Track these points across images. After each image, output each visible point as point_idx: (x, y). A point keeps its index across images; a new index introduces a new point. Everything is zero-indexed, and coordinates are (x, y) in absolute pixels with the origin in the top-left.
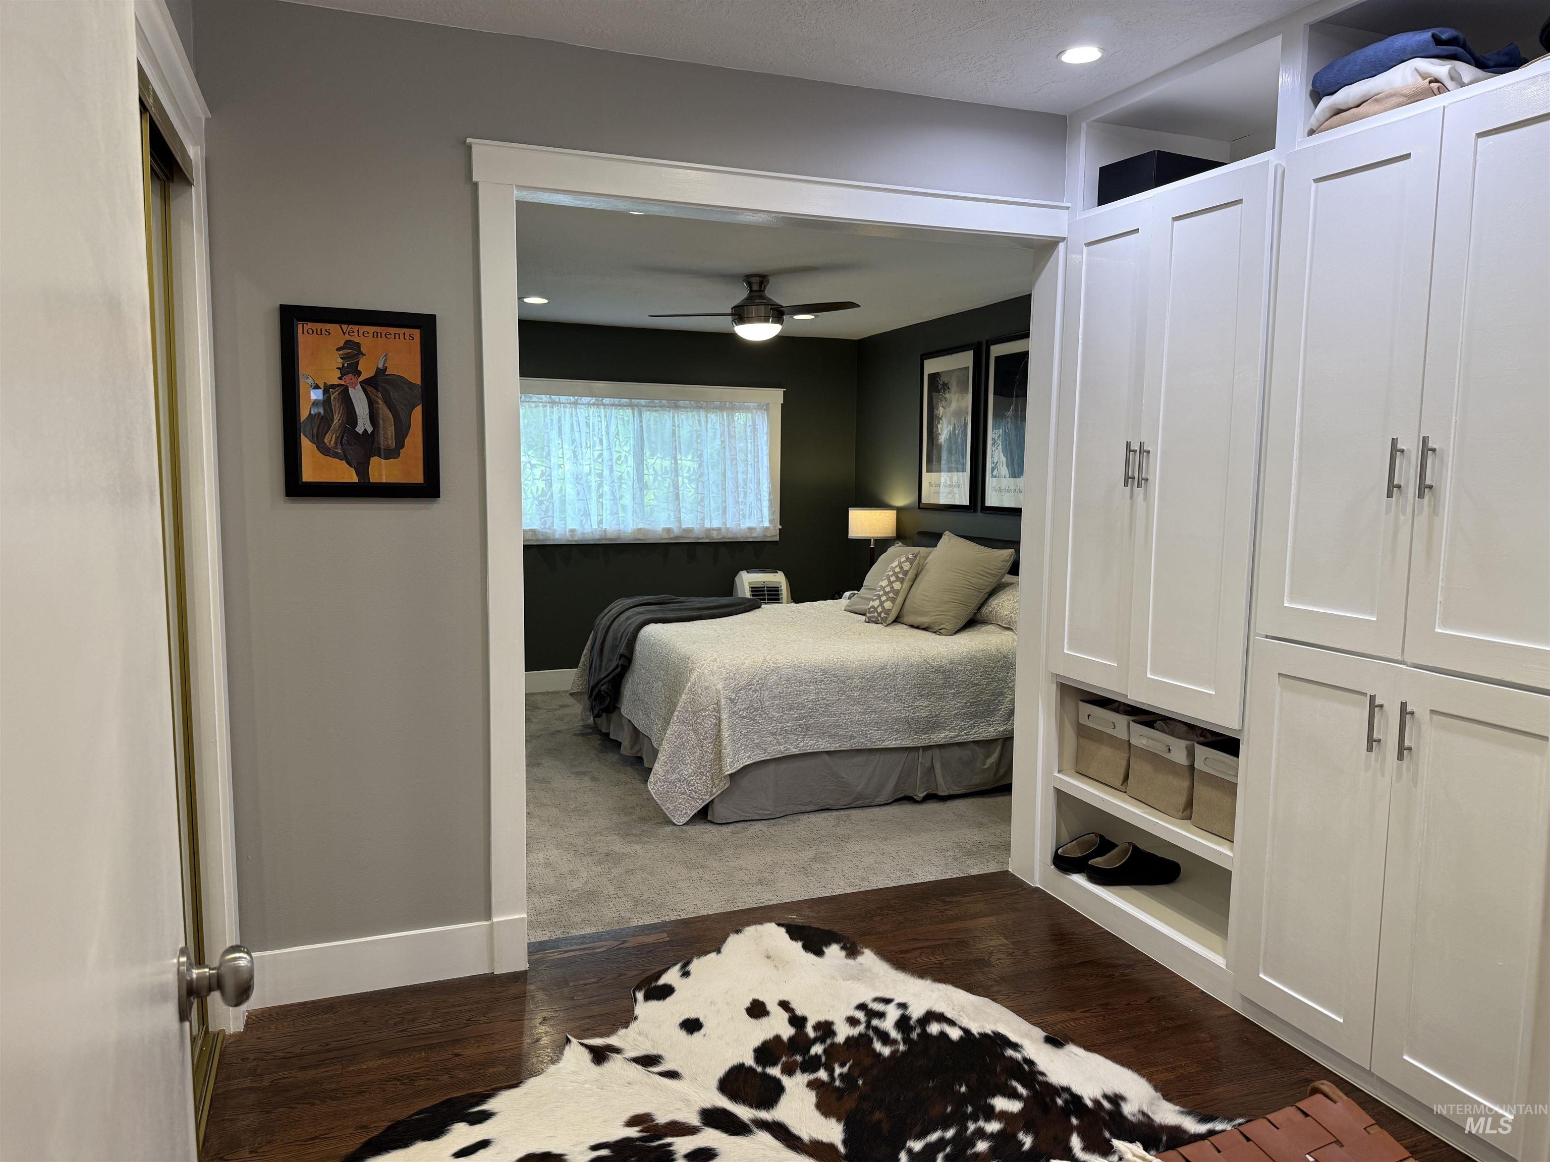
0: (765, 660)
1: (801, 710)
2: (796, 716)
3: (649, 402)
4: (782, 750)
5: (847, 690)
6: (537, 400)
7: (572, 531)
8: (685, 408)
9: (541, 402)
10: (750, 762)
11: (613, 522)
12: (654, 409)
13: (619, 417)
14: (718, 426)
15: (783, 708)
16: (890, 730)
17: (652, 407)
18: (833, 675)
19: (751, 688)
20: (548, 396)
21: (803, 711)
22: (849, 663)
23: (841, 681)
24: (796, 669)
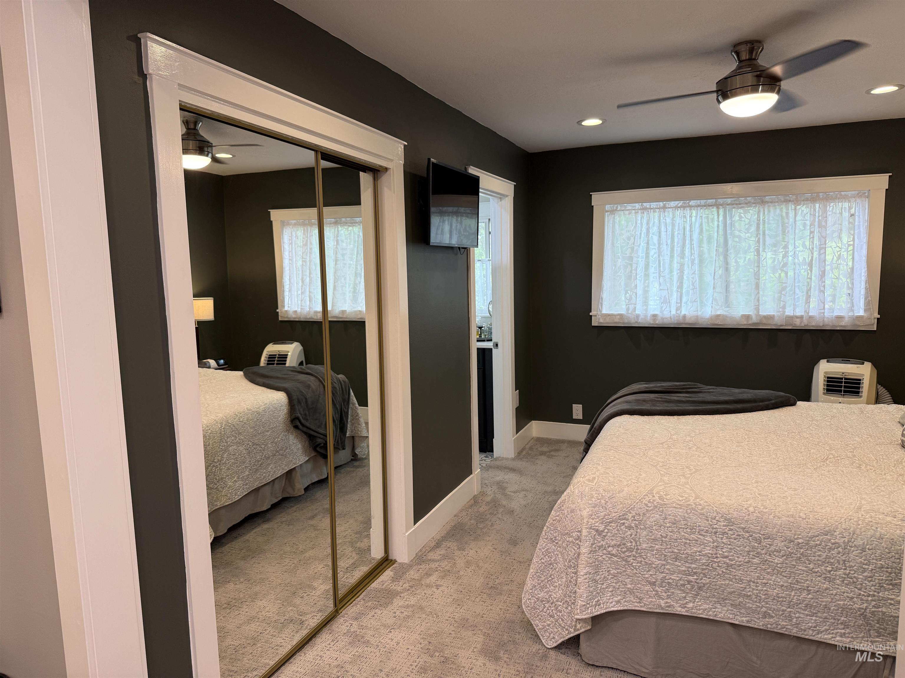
0: (651, 492)
1: (691, 563)
2: (683, 569)
3: (735, 200)
4: (663, 605)
5: (763, 552)
6: (631, 208)
7: (655, 316)
8: (771, 202)
9: (634, 210)
10: (619, 609)
11: (692, 309)
12: (740, 206)
13: (704, 216)
14: (808, 217)
15: (665, 556)
16: (832, 621)
17: (736, 204)
18: (743, 529)
19: (624, 524)
20: (640, 204)
21: (693, 566)
22: (771, 517)
23: (756, 539)
24: (689, 511)
